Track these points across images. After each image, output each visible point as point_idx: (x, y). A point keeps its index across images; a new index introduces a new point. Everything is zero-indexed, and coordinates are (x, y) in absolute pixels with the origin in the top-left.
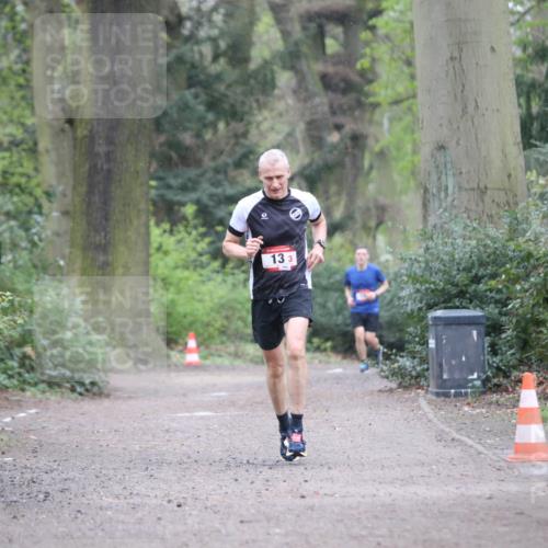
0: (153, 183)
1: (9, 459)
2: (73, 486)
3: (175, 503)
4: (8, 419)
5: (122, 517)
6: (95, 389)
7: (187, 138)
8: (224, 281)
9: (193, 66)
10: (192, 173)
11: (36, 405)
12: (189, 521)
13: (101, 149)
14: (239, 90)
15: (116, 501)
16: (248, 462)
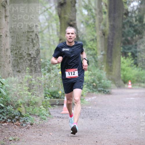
0: (122, 48)
1: (90, 107)
2: (104, 113)
3: (126, 117)
4: (90, 99)
5: (115, 120)
6: (109, 93)
7: (129, 38)
8: (137, 70)
9: (131, 22)
10: (130, 46)
11: (96, 96)
12: (129, 122)
13: (110, 41)
14: (141, 28)
15: (113, 117)
16: (142, 109)
